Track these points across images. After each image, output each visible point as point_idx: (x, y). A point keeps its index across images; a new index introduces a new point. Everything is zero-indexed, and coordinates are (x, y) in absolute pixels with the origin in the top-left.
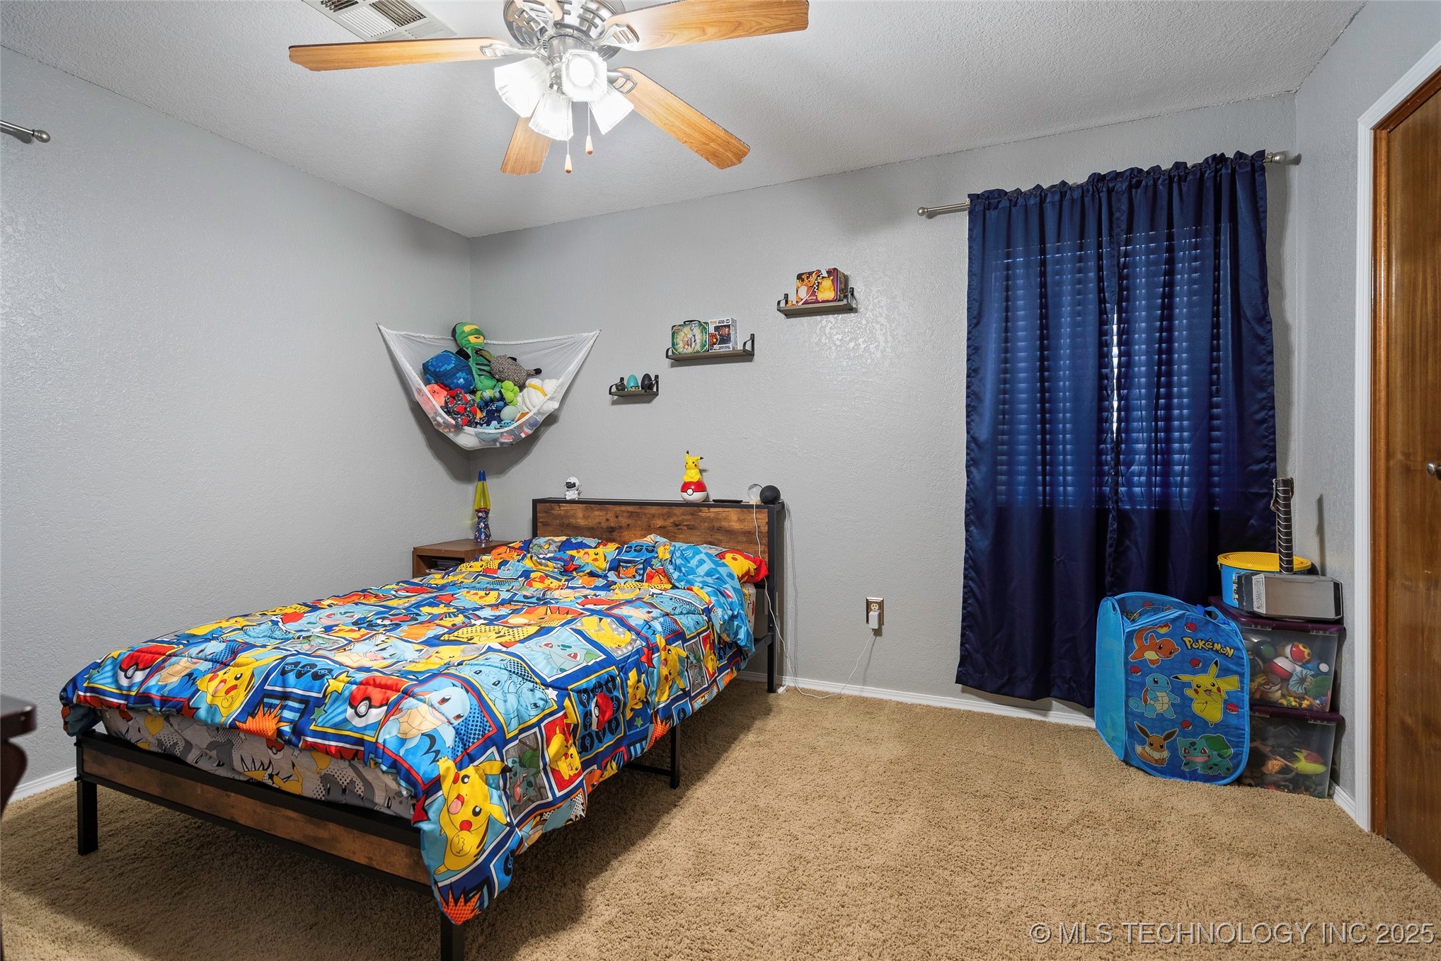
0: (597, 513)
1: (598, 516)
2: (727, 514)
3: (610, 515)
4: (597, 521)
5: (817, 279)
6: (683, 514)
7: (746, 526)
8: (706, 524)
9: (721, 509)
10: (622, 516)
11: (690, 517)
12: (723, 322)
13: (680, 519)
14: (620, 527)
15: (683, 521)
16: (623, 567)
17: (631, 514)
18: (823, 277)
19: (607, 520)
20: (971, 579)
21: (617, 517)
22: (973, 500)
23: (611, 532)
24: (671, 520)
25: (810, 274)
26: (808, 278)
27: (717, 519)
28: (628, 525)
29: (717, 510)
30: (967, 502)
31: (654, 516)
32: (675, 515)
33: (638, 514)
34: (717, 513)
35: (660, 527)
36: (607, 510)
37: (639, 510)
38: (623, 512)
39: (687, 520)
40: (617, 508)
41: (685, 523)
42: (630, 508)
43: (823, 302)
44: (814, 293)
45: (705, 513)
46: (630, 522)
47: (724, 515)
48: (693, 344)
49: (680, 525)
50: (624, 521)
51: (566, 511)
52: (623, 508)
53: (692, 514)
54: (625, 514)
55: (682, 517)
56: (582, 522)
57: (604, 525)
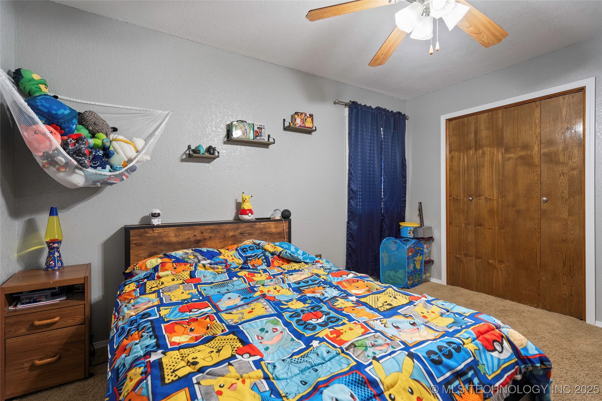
0: (186, 232)
1: (187, 234)
2: (269, 225)
3: (197, 233)
4: (186, 237)
5: (305, 117)
6: (246, 227)
7: (279, 230)
8: (259, 231)
9: (266, 223)
10: (206, 232)
11: (250, 228)
12: (261, 126)
13: (244, 230)
14: (205, 239)
15: (245, 231)
16: (250, 260)
17: (212, 230)
18: (307, 117)
19: (195, 236)
20: (350, 241)
21: (202, 233)
22: (351, 212)
23: (197, 243)
24: (239, 231)
25: (302, 114)
26: (301, 115)
27: (265, 228)
28: (210, 237)
29: (264, 223)
30: (348, 212)
31: (228, 230)
32: (241, 228)
33: (217, 230)
34: (265, 225)
35: (232, 236)
36: (194, 229)
37: (218, 228)
38: (207, 229)
39: (248, 230)
40: (203, 228)
41: (247, 232)
42: (212, 227)
43: (308, 127)
44: (303, 123)
45: (259, 225)
46: (212, 235)
47: (268, 225)
48: (245, 134)
49: (244, 233)
50: (207, 235)
51: (160, 233)
52: (207, 227)
53: (251, 227)
54: (208, 231)
55: (245, 229)
56: (174, 239)
57: (192, 239)
